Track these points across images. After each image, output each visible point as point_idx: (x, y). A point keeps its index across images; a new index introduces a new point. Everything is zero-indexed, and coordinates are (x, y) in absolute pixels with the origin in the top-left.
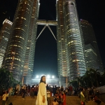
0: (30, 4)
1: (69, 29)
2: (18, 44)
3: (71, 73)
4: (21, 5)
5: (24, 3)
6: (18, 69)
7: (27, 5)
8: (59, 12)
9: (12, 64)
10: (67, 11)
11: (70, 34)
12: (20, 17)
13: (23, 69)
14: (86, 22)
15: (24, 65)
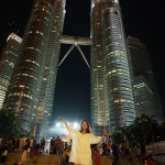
0: (51, 11)
1: (110, 51)
2: (30, 72)
3: (111, 120)
4: (37, 12)
5: (40, 8)
6: (28, 111)
7: (45, 12)
8: (94, 24)
9: (18, 103)
10: (108, 23)
11: (112, 59)
13: (36, 111)
14: (137, 42)
15: (38, 106)
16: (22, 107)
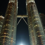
1: (34, 19)
5: (10, 7)
6: (7, 42)
7: (11, 8)
9: (4, 40)
10: (32, 10)
11: (35, 21)
12: (8, 14)
13: (10, 42)
15: (11, 40)
16: (5, 41)
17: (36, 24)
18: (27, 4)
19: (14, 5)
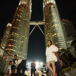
7: (21, 11)
12: (16, 19)
15: (19, 55)
17: (54, 32)
18: (44, 6)
19: (25, 8)
